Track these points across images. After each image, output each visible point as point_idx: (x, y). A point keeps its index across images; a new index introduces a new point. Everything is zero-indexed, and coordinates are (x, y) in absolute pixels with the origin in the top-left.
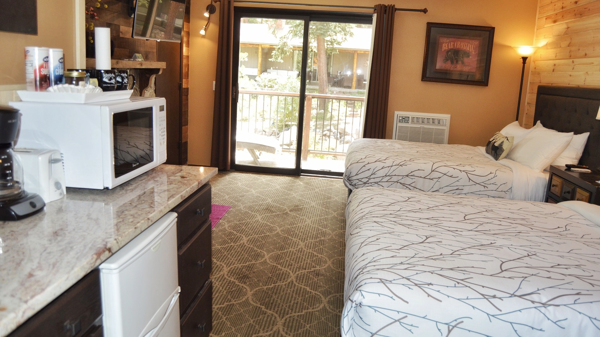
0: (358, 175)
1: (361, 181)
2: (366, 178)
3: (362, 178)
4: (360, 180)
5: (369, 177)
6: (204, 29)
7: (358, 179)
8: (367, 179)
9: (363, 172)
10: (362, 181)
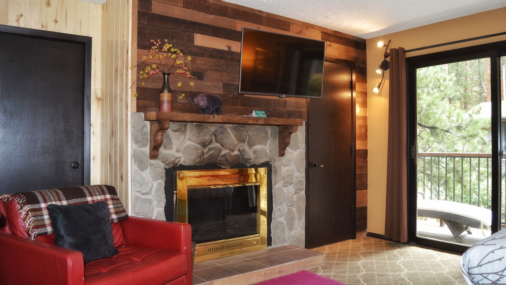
0: (481, 266)
1: (486, 278)
2: (496, 273)
3: (489, 274)
4: (485, 275)
5: (500, 273)
6: (377, 86)
7: (481, 274)
8: (498, 277)
9: (489, 262)
10: (488, 277)
